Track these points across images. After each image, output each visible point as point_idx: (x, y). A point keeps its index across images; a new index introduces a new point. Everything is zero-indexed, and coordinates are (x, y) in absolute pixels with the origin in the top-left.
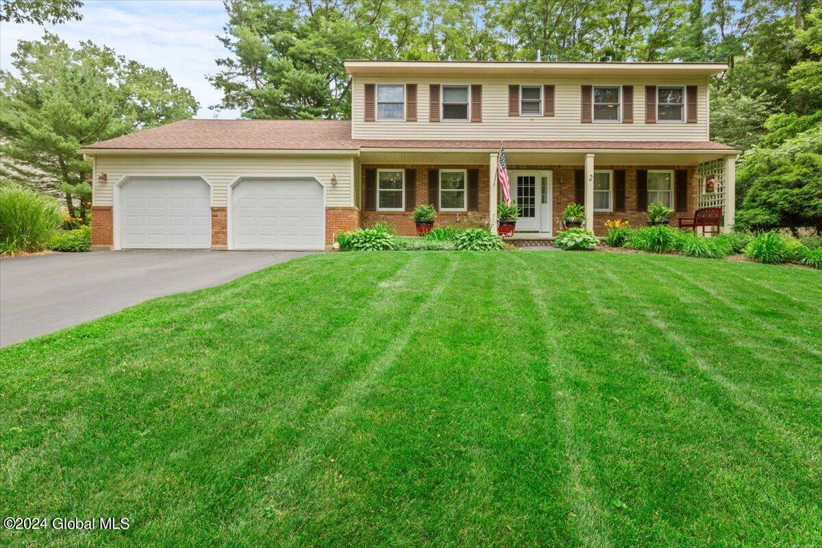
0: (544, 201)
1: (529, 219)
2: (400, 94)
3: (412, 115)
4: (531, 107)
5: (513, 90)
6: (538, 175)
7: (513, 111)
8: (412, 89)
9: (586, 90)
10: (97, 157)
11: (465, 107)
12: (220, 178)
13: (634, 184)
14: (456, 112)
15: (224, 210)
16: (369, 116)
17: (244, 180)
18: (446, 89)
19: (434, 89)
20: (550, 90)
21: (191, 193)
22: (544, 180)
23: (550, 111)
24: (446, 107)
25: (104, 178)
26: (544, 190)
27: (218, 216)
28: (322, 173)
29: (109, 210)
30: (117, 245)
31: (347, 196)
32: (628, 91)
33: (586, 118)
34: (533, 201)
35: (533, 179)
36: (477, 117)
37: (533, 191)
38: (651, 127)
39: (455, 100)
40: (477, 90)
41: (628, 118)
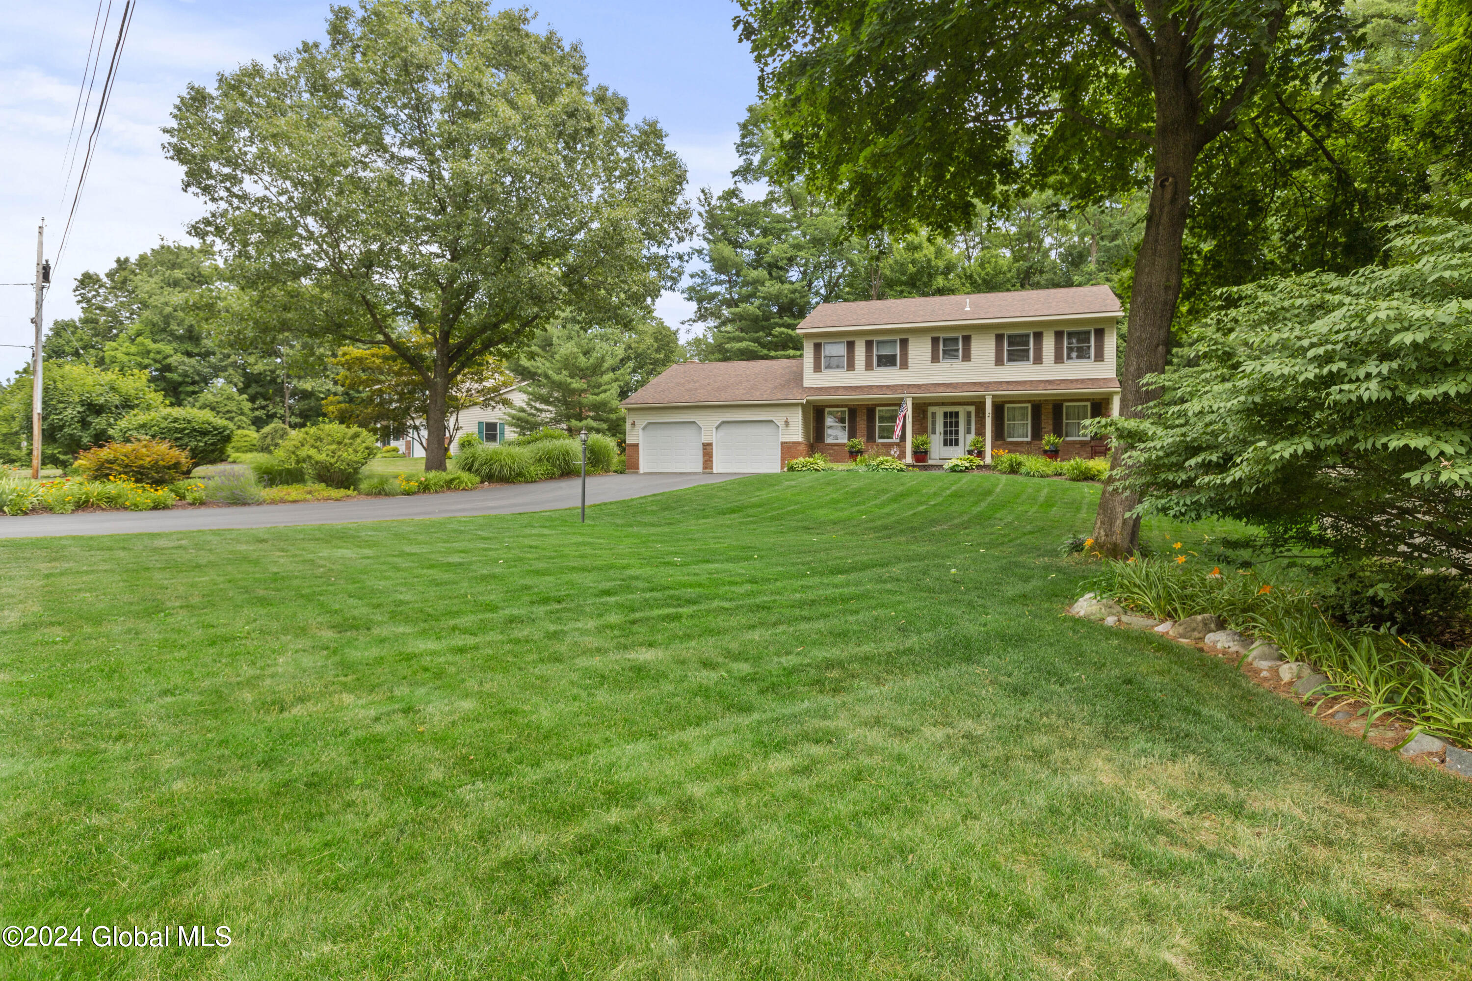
0: (968, 431)
1: (953, 448)
2: (840, 350)
3: (851, 366)
4: (951, 353)
5: (935, 341)
6: (962, 410)
7: (935, 359)
8: (851, 345)
9: (999, 338)
10: (629, 409)
11: (894, 357)
12: (708, 422)
13: (1051, 416)
14: (887, 361)
15: (710, 444)
16: (817, 368)
17: (724, 422)
18: (878, 343)
19: (869, 344)
20: (967, 339)
21: (689, 432)
22: (969, 414)
23: (967, 357)
24: (879, 357)
25: (633, 424)
26: (969, 423)
27: (707, 449)
28: (779, 417)
29: (637, 445)
30: (641, 471)
31: (796, 433)
32: (1038, 336)
33: (999, 361)
34: (957, 433)
35: (957, 414)
36: (905, 365)
37: (957, 425)
38: (1060, 367)
39: (886, 351)
40: (904, 343)
41: (1038, 360)
